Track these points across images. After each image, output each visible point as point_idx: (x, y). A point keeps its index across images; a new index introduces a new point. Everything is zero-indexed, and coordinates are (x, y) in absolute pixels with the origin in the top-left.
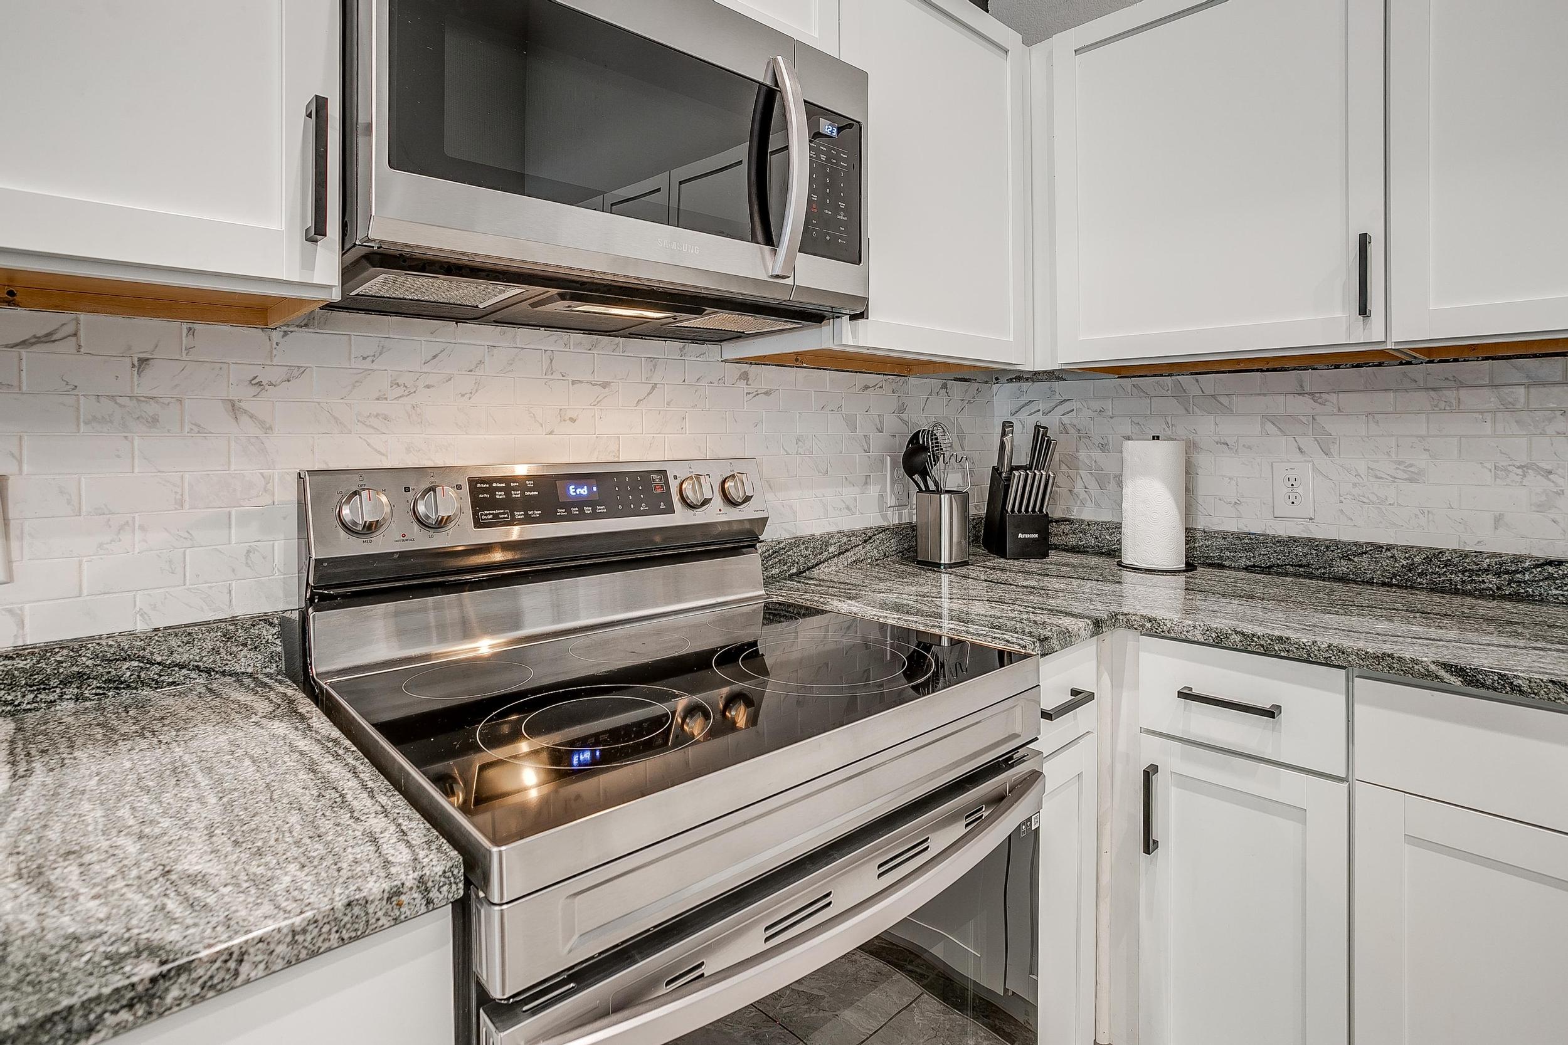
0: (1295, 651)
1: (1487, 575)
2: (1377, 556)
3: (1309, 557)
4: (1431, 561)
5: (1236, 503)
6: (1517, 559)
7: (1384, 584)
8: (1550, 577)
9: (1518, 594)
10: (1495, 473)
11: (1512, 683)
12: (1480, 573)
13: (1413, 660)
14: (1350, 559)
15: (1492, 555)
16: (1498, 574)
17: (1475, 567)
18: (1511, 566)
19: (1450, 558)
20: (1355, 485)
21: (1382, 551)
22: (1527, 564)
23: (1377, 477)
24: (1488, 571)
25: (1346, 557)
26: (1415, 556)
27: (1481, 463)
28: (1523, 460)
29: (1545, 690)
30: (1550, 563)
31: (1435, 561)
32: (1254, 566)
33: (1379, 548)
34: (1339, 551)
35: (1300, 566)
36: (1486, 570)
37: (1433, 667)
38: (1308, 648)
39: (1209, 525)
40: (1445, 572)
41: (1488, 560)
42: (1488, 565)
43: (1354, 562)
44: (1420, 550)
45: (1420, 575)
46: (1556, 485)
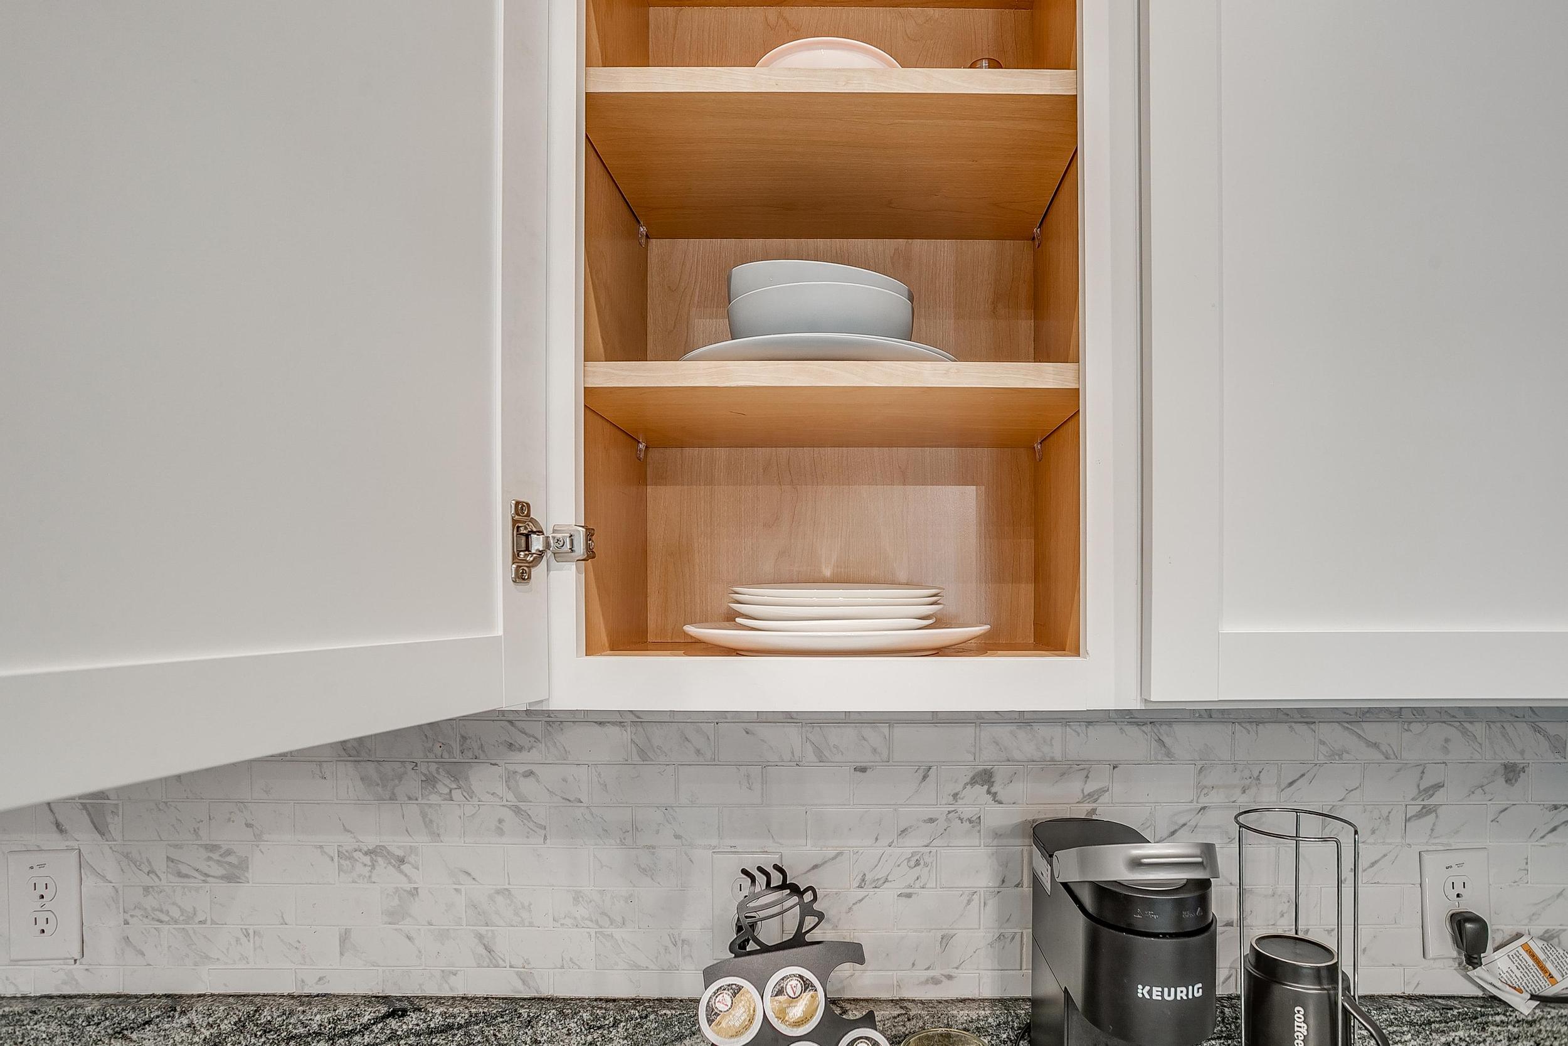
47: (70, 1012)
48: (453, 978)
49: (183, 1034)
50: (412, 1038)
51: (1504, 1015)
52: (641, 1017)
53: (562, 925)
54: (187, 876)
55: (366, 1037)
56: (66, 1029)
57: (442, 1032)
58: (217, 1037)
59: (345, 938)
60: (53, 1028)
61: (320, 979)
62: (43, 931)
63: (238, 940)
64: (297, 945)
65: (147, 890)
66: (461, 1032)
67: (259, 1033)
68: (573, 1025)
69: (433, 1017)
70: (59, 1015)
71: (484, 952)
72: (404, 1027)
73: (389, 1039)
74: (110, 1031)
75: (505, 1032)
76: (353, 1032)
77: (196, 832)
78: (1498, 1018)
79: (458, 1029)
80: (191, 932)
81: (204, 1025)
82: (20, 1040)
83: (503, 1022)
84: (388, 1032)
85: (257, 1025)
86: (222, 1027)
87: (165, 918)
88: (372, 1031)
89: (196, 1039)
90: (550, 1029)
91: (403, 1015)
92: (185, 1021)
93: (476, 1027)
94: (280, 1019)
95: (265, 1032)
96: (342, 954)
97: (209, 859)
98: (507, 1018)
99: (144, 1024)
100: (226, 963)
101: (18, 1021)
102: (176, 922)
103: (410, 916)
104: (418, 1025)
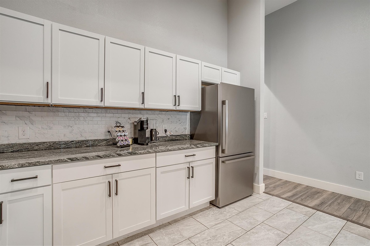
0: (41, 163)
5: (8, 137)
6: (67, 142)
7: (45, 150)
8: (72, 144)
9: (68, 147)
10: (64, 127)
13: (63, 159)
15: (64, 141)
16: (65, 144)
17: (61, 144)
19: (57, 143)
20: (39, 131)
22: (69, 142)
23: (43, 129)
24: (63, 144)
25: (37, 145)
27: (62, 125)
28: (68, 125)
30: (72, 141)
31: (55, 144)
32: (14, 151)
33: (44, 143)
34: (35, 144)
35: (26, 149)
37: (66, 159)
38: (44, 162)
43: (39, 146)
44: (52, 142)
45: (52, 147)
48: (77, 138)
50: (74, 144)
52: (99, 140)
55: (69, 144)
56: (30, 146)
57: (78, 143)
59: (64, 135)
60: (28, 145)
61: (62, 139)
62: (24, 135)
64: (59, 136)
68: (92, 141)
71: (81, 136)
75: (85, 143)
76: (67, 144)
79: (80, 143)
80: (44, 135)
81: (49, 144)
86: (51, 144)
87: (41, 134)
89: (48, 146)
90: (89, 142)
92: (46, 144)
98: (85, 141)
99: (41, 144)
101: (22, 145)
103: (73, 132)
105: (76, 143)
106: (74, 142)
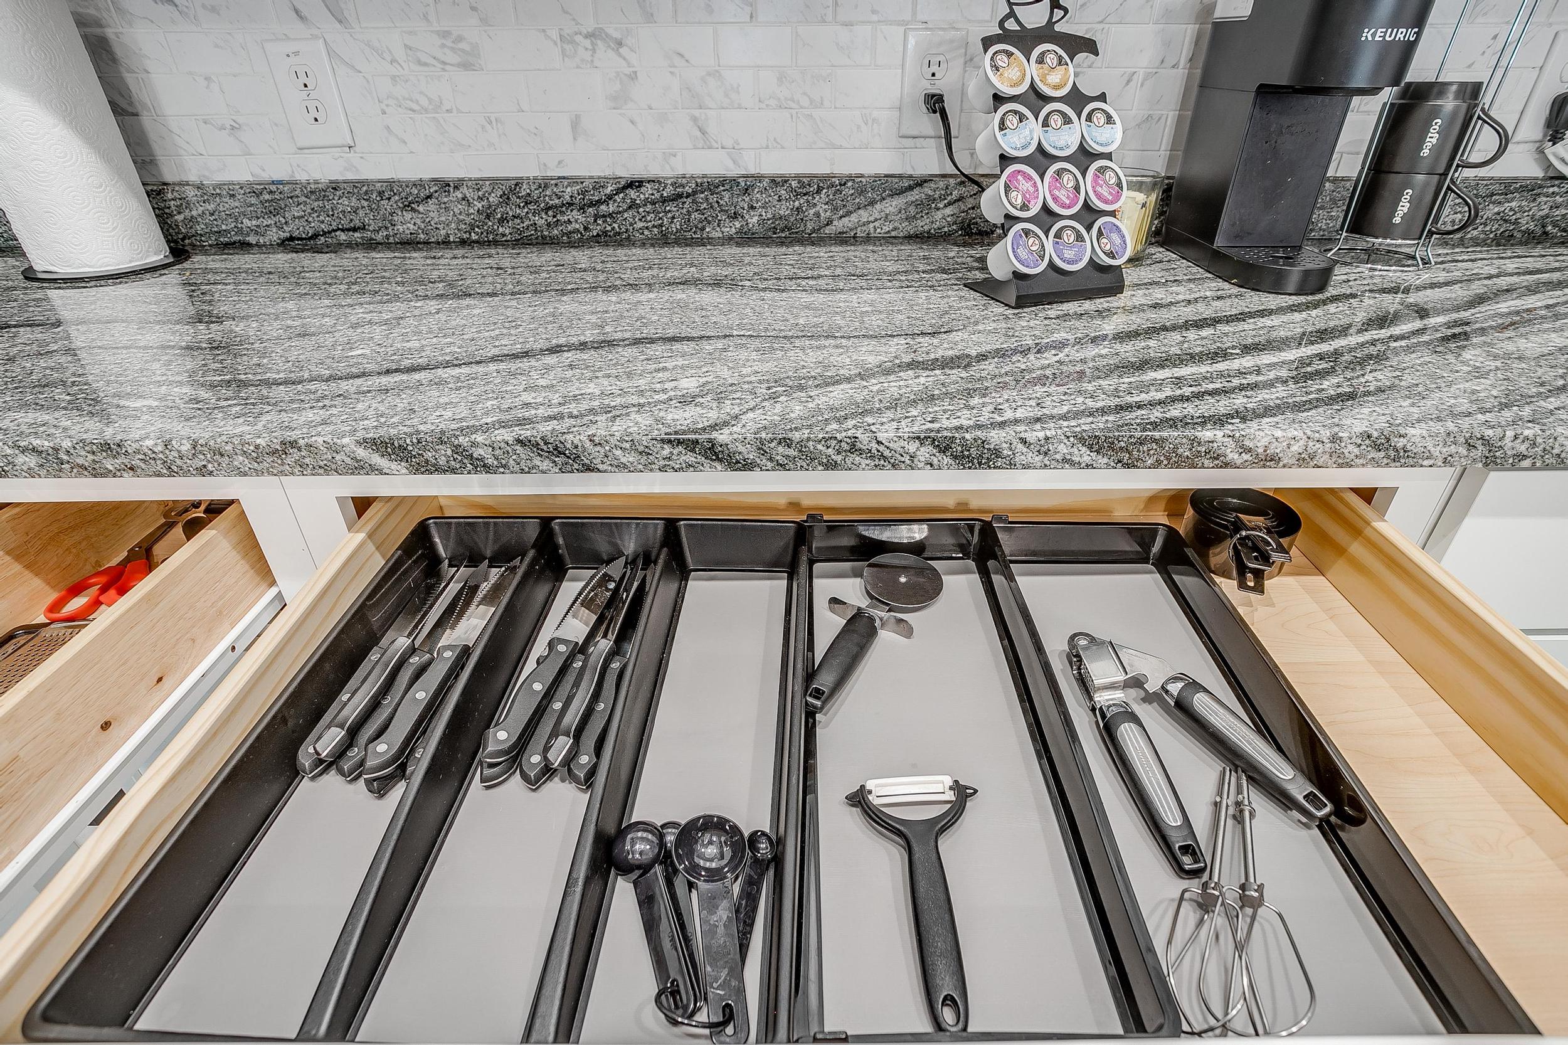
0: (143, 466)
1: (571, 211)
2: (446, 200)
3: (361, 213)
4: (508, 198)
5: (233, 128)
6: (599, 184)
7: (463, 243)
8: (633, 205)
9: (605, 233)
10: (562, 47)
11: (471, 455)
12: (564, 209)
13: (329, 447)
14: (413, 210)
15: (574, 180)
16: (582, 209)
17: (557, 201)
18: (593, 195)
19: (528, 191)
21: (449, 191)
22: (610, 189)
23: (420, 64)
24: (572, 204)
25: (408, 206)
26: (490, 194)
27: (544, 31)
28: (589, 25)
29: (514, 457)
30: (631, 184)
31: (513, 198)
32: (291, 239)
33: (445, 185)
34: (397, 198)
35: (355, 230)
36: (570, 204)
37: (361, 453)
38: (161, 456)
39: (207, 174)
40: (527, 213)
41: (569, 189)
42: (571, 197)
43: (419, 213)
44: (495, 182)
45: (502, 220)
46: (629, 65)
47: (365, 189)
48: (672, 158)
49: (460, 207)
50: (649, 206)
51: (1559, 187)
52: (841, 185)
53: (767, 105)
54: (426, 64)
55: (610, 206)
56: (366, 204)
57: (672, 200)
58: (489, 208)
59: (575, 124)
60: (354, 202)
61: (560, 162)
62: (316, 120)
63: (483, 127)
64: (535, 131)
65: (394, 78)
66: (689, 200)
67: (522, 205)
68: (783, 192)
69: (665, 187)
70: (356, 191)
71: (699, 134)
72: (642, 196)
73: (630, 207)
74: (401, 205)
75: (726, 199)
76: (599, 202)
77: (425, 17)
78: (1551, 190)
79: (687, 197)
80: (442, 121)
81: (476, 198)
82: (331, 213)
83: (724, 191)
84: (629, 201)
85: (519, 197)
86: (491, 199)
87: (416, 107)
88: (615, 201)
89: (472, 211)
90: (764, 196)
91: (640, 186)
92: (460, 196)
93: (702, 196)
94: (537, 192)
95: (526, 203)
96: (575, 139)
97: (443, 46)
98: (727, 187)
99: (427, 198)
100: (477, 150)
101: (324, 196)
102: (426, 111)
103: (632, 101)
104: (653, 194)
105: (664, 200)
106: (648, 190)
